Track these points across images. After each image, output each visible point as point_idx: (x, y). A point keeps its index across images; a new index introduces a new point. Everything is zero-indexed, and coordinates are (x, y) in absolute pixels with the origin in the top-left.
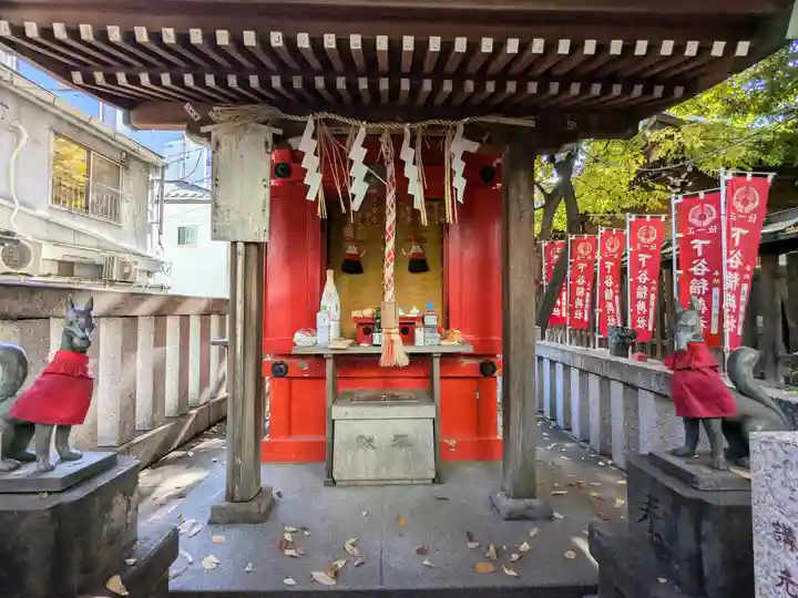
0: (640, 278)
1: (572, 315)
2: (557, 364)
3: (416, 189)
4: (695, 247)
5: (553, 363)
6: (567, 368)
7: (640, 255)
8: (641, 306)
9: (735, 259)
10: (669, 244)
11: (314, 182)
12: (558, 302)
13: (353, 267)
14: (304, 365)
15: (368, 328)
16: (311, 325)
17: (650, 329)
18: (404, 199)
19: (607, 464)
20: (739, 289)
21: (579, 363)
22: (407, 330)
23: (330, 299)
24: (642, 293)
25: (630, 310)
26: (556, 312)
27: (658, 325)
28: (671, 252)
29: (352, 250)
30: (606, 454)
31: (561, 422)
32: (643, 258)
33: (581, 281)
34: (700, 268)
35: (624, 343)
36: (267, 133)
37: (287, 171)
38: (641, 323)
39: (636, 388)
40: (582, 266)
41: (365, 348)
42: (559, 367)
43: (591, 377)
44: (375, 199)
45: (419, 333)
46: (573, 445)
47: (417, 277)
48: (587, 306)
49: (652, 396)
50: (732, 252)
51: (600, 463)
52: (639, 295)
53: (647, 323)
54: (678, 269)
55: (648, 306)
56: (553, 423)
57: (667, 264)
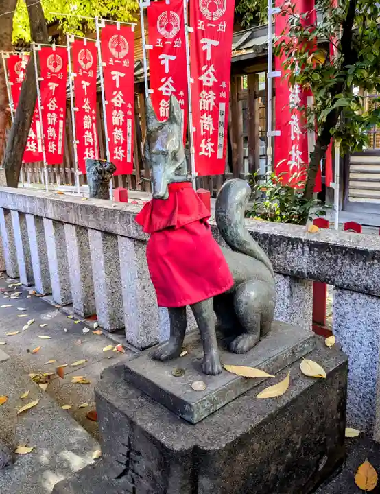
0: (114, 100)
1: (47, 148)
2: (27, 216)
4: (162, 63)
5: (22, 215)
6: (38, 219)
7: (113, 73)
8: (118, 134)
9: (208, 76)
10: (141, 66)
12: (32, 134)
17: (129, 160)
19: (92, 329)
20: (216, 109)
21: (51, 213)
24: (118, 118)
25: (108, 139)
26: (31, 147)
27: (136, 155)
28: (143, 74)
30: (92, 316)
31: (39, 287)
32: (117, 75)
33: (52, 105)
34: (167, 87)
35: (103, 179)
38: (119, 153)
39: (115, 236)
40: (53, 86)
42: (30, 220)
43: (67, 228)
46: (56, 313)
48: (61, 137)
49: (130, 243)
50: (204, 68)
51: (86, 330)
52: (115, 121)
53: (125, 154)
54: (149, 88)
55: (125, 135)
56: (31, 291)
57: (140, 88)
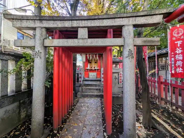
3: (95, 58)
11: (88, 58)
13: (90, 63)
14: (87, 70)
15: (92, 67)
16: (88, 67)
18: (94, 59)
22: (94, 67)
23: (89, 65)
29: (90, 61)
36: (85, 55)
37: (86, 57)
41: (91, 69)
44: (92, 59)
45: (95, 68)
47: (96, 63)
